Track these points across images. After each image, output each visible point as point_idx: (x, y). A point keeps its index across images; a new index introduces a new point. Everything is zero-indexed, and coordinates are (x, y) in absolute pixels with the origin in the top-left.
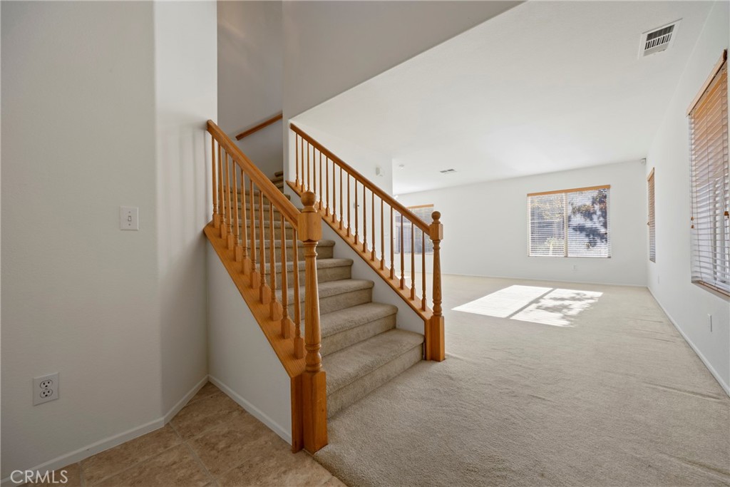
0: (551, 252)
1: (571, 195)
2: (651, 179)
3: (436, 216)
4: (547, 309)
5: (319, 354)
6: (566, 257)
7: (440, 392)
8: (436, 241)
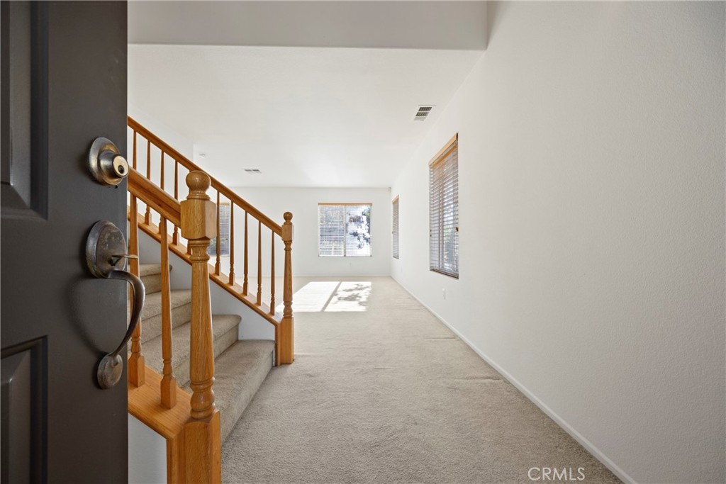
0: (333, 253)
1: (349, 208)
2: (396, 203)
3: (288, 217)
4: (346, 299)
5: (213, 391)
6: (345, 256)
7: (310, 393)
8: (288, 243)
